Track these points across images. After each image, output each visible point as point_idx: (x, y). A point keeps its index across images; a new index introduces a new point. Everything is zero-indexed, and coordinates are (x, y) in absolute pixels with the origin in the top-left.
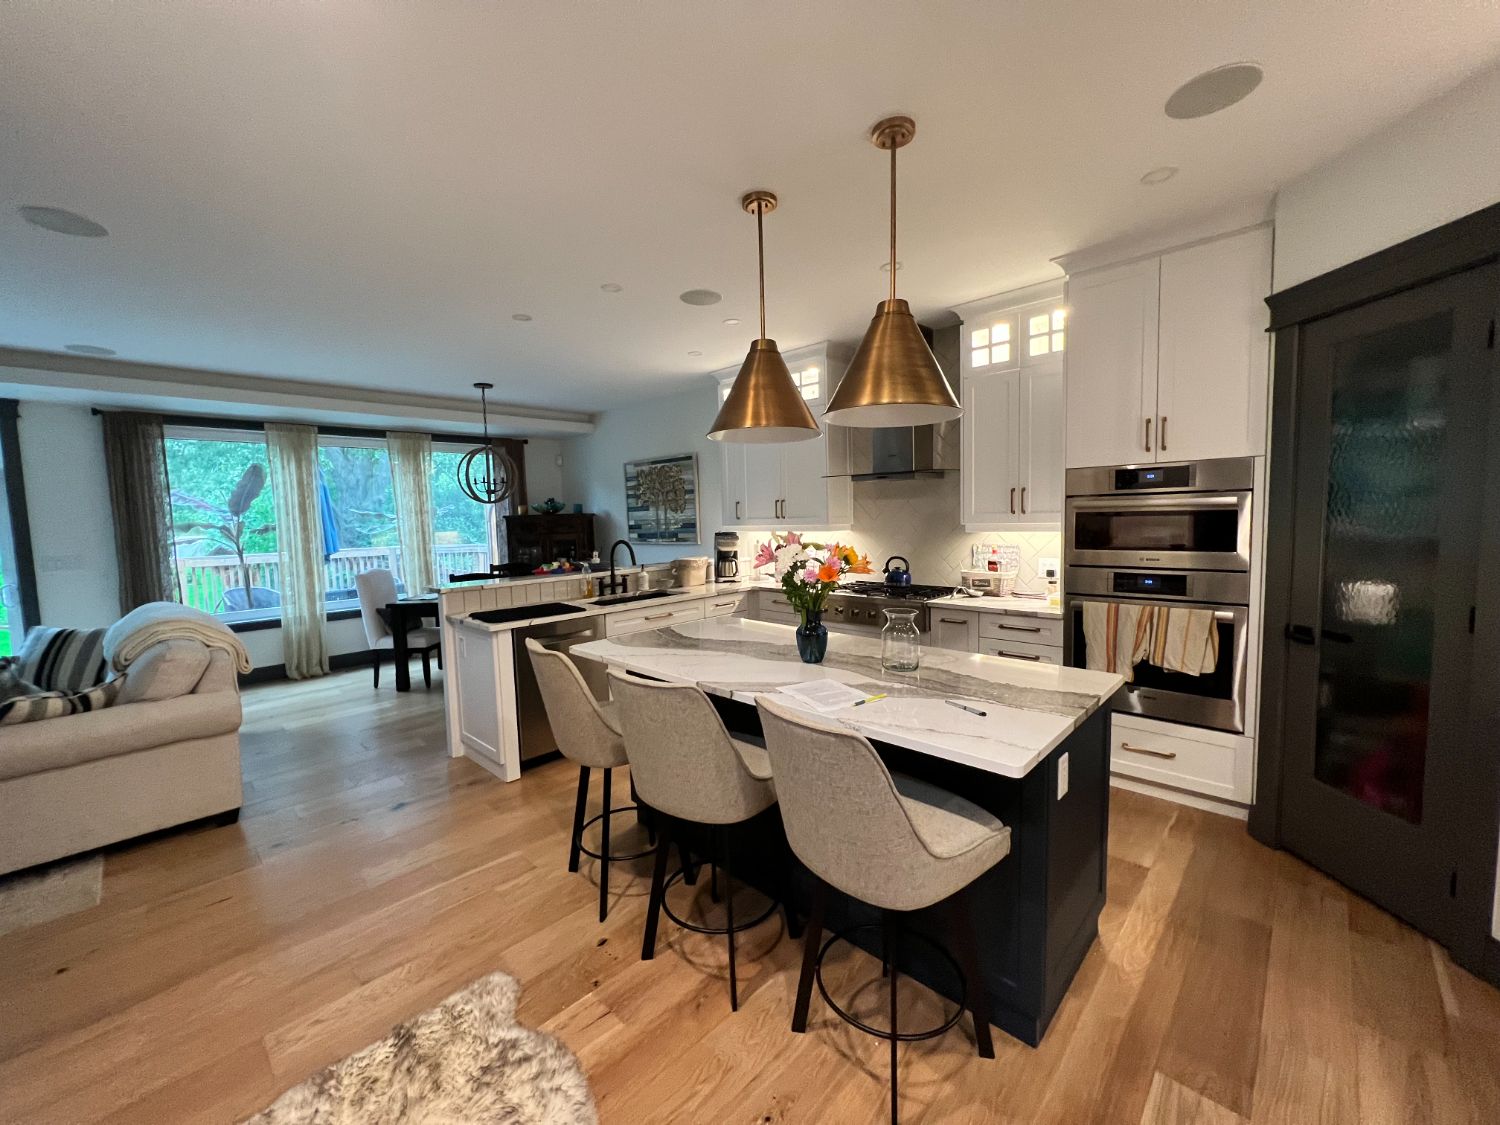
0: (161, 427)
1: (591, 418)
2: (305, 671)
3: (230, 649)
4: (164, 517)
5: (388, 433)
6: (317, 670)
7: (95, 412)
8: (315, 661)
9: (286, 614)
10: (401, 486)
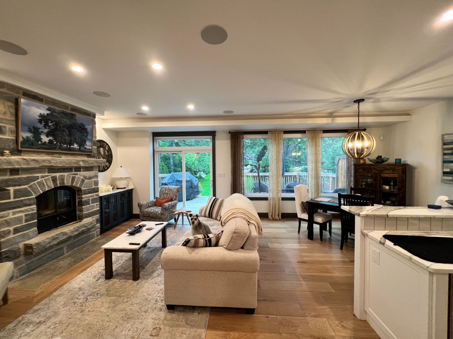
0: (243, 136)
1: (407, 113)
2: (274, 217)
3: (256, 225)
4: (241, 163)
5: (306, 131)
6: (277, 218)
7: (230, 132)
8: (277, 214)
9: (270, 196)
10: (309, 151)
